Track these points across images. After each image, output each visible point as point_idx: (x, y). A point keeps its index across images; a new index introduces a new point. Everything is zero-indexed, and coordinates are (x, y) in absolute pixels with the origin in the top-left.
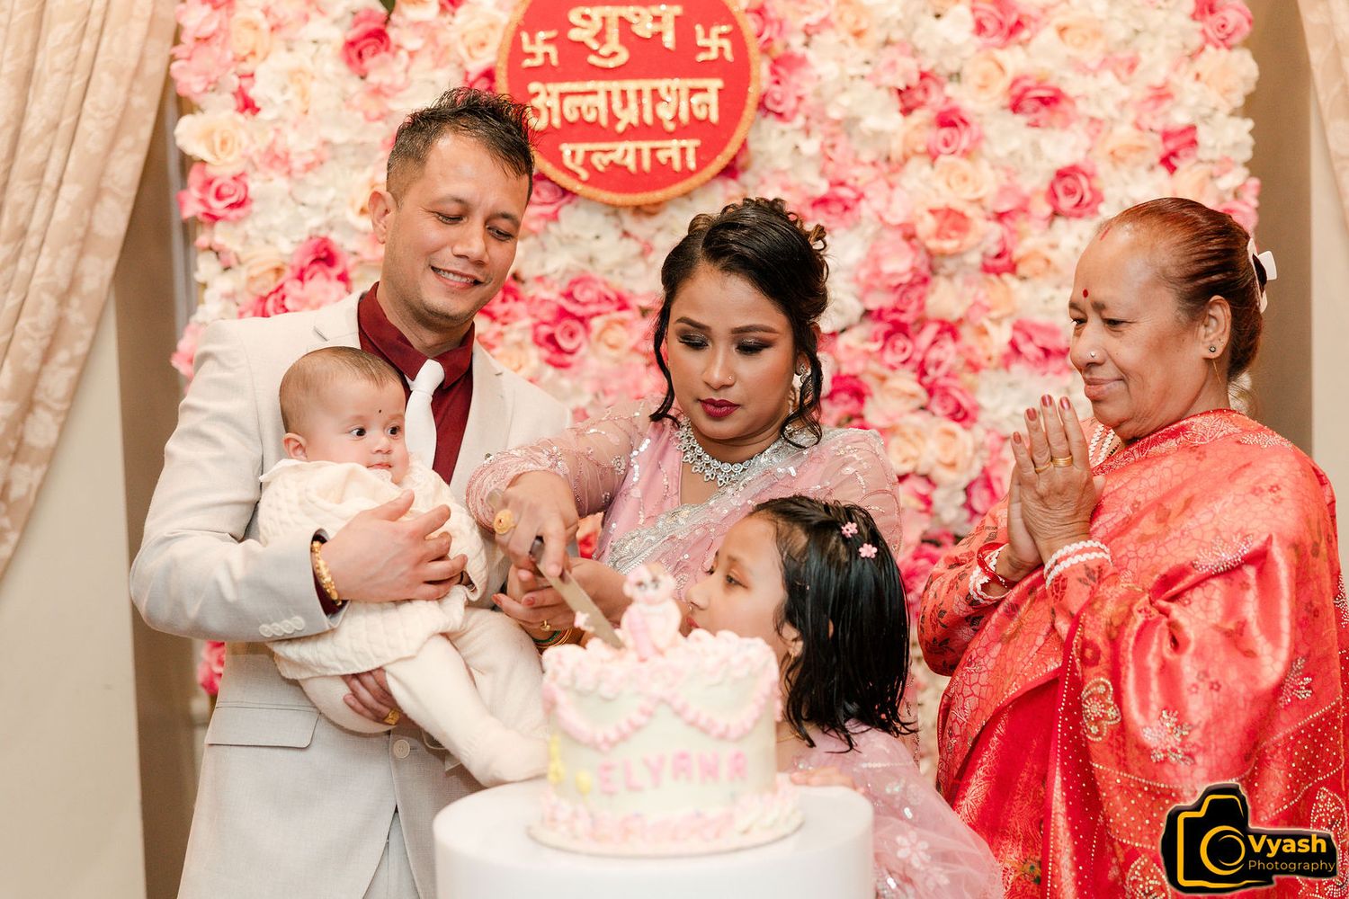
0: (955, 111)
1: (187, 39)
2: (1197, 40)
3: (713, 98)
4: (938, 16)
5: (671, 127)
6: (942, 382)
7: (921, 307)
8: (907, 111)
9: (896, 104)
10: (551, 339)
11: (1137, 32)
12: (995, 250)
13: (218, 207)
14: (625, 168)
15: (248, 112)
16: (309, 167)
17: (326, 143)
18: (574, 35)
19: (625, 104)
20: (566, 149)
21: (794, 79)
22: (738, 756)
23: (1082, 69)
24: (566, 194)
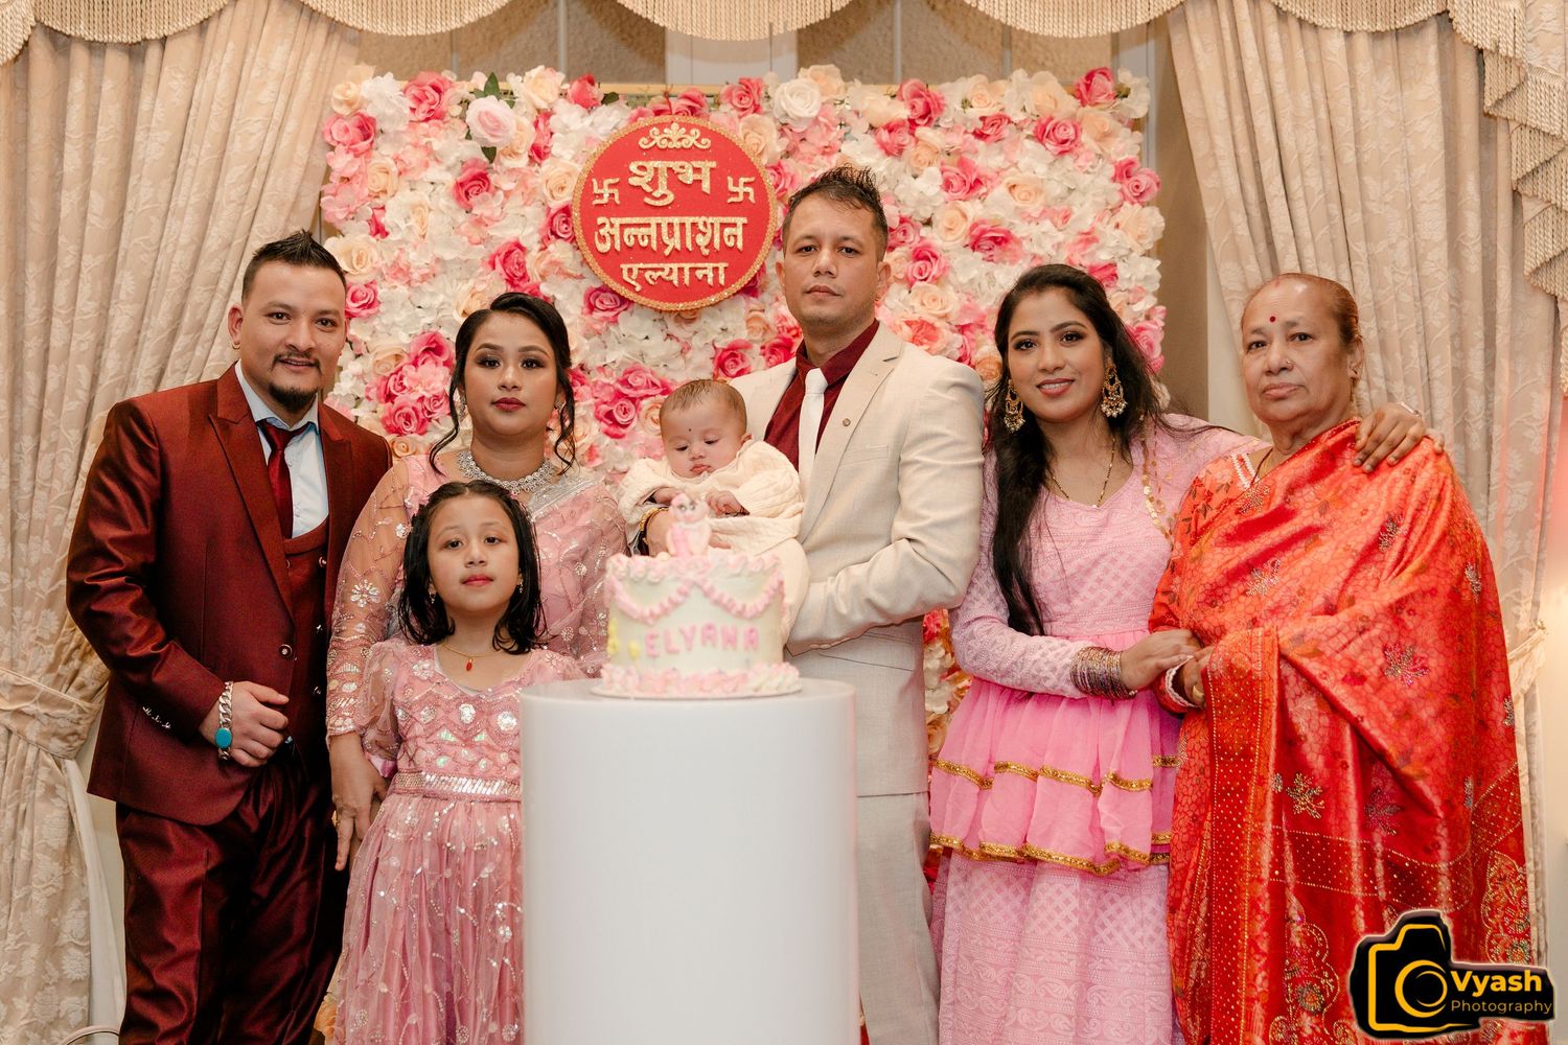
0: (928, 247)
1: (335, 178)
2: (1117, 198)
3: (739, 231)
4: (915, 177)
5: (706, 252)
10: (609, 415)
11: (1070, 190)
13: (353, 306)
14: (670, 282)
15: (379, 236)
16: (424, 278)
17: (438, 260)
18: (633, 181)
19: (671, 235)
22: (752, 631)
23: (1029, 219)
24: (624, 301)
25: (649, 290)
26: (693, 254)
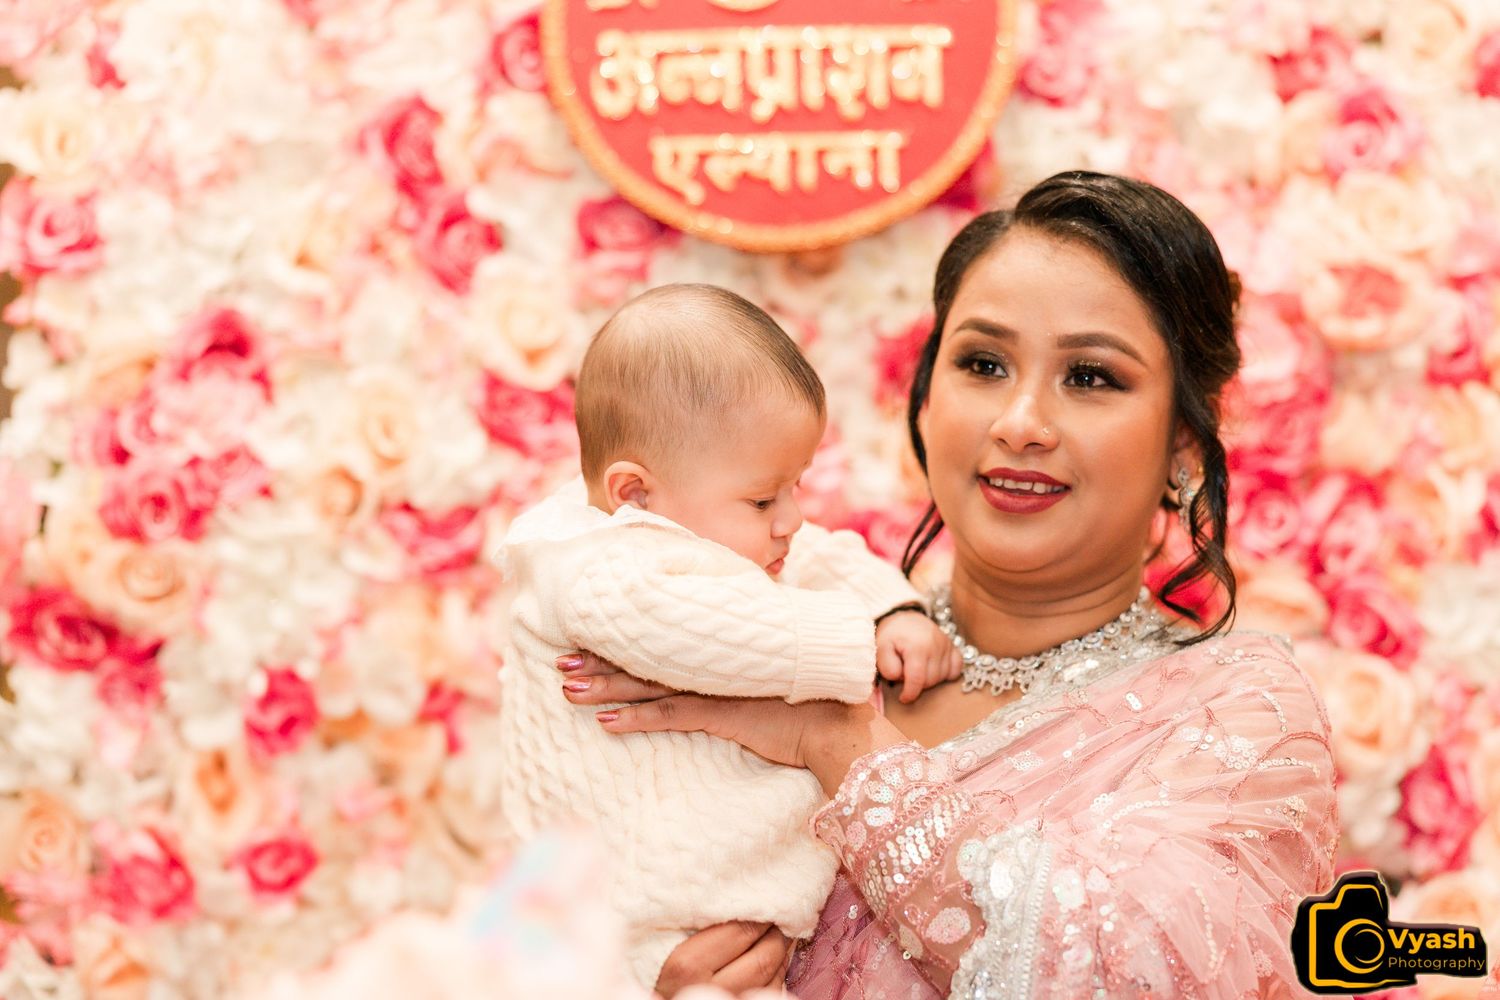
0: (1375, 94)
3: (931, 62)
5: (851, 109)
6: (1354, 583)
7: (1314, 446)
8: (1287, 97)
9: (1265, 81)
12: (1449, 342)
13: (44, 249)
14: (766, 183)
15: (109, 87)
17: (241, 143)
19: (771, 69)
20: (662, 148)
21: (1080, 37)
24: (662, 231)
25: (717, 200)
26: (826, 117)
